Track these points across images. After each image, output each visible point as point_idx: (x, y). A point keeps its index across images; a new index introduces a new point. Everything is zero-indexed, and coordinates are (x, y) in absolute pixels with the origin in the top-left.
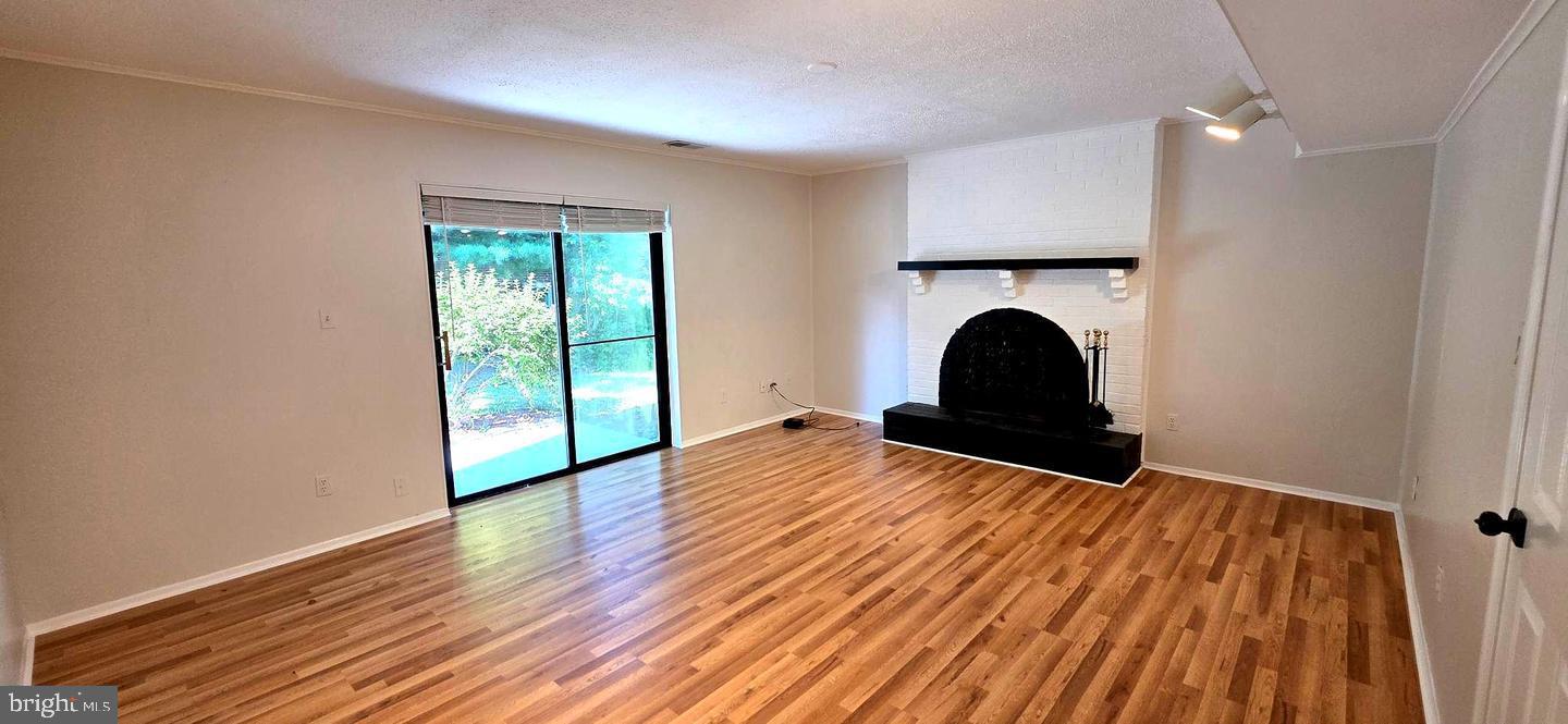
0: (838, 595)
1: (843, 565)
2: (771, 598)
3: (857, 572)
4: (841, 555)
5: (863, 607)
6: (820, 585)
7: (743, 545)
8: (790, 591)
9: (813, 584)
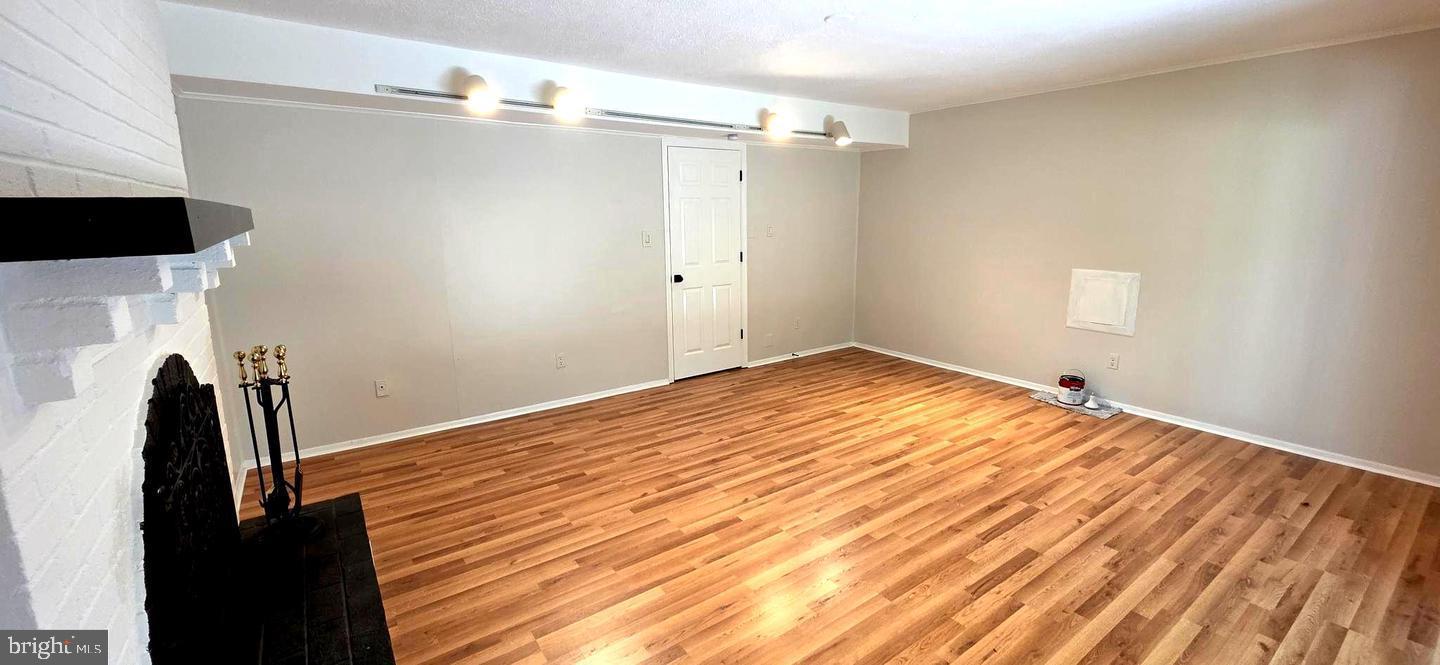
0: (823, 461)
1: (810, 482)
2: (876, 463)
3: (801, 475)
4: (811, 491)
5: (807, 453)
6: (836, 468)
7: (914, 513)
8: (861, 467)
9: (842, 470)
